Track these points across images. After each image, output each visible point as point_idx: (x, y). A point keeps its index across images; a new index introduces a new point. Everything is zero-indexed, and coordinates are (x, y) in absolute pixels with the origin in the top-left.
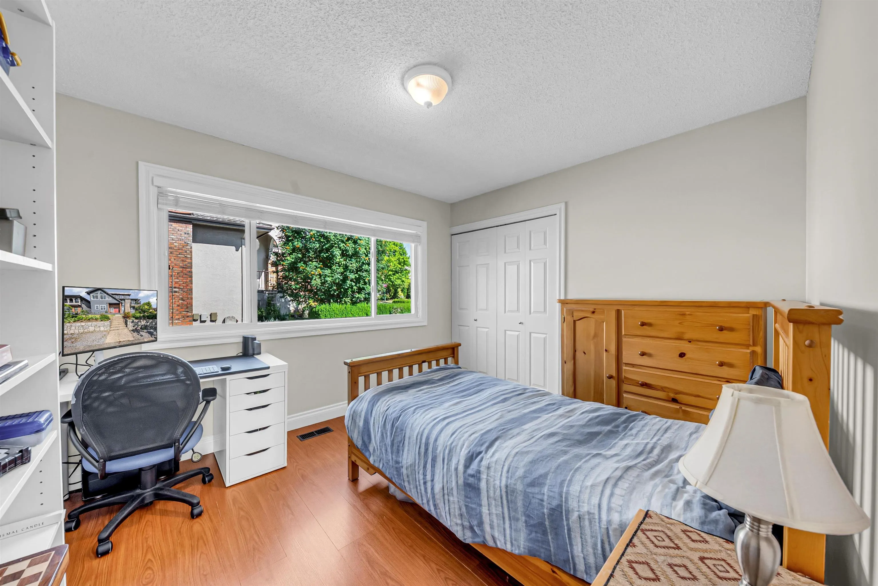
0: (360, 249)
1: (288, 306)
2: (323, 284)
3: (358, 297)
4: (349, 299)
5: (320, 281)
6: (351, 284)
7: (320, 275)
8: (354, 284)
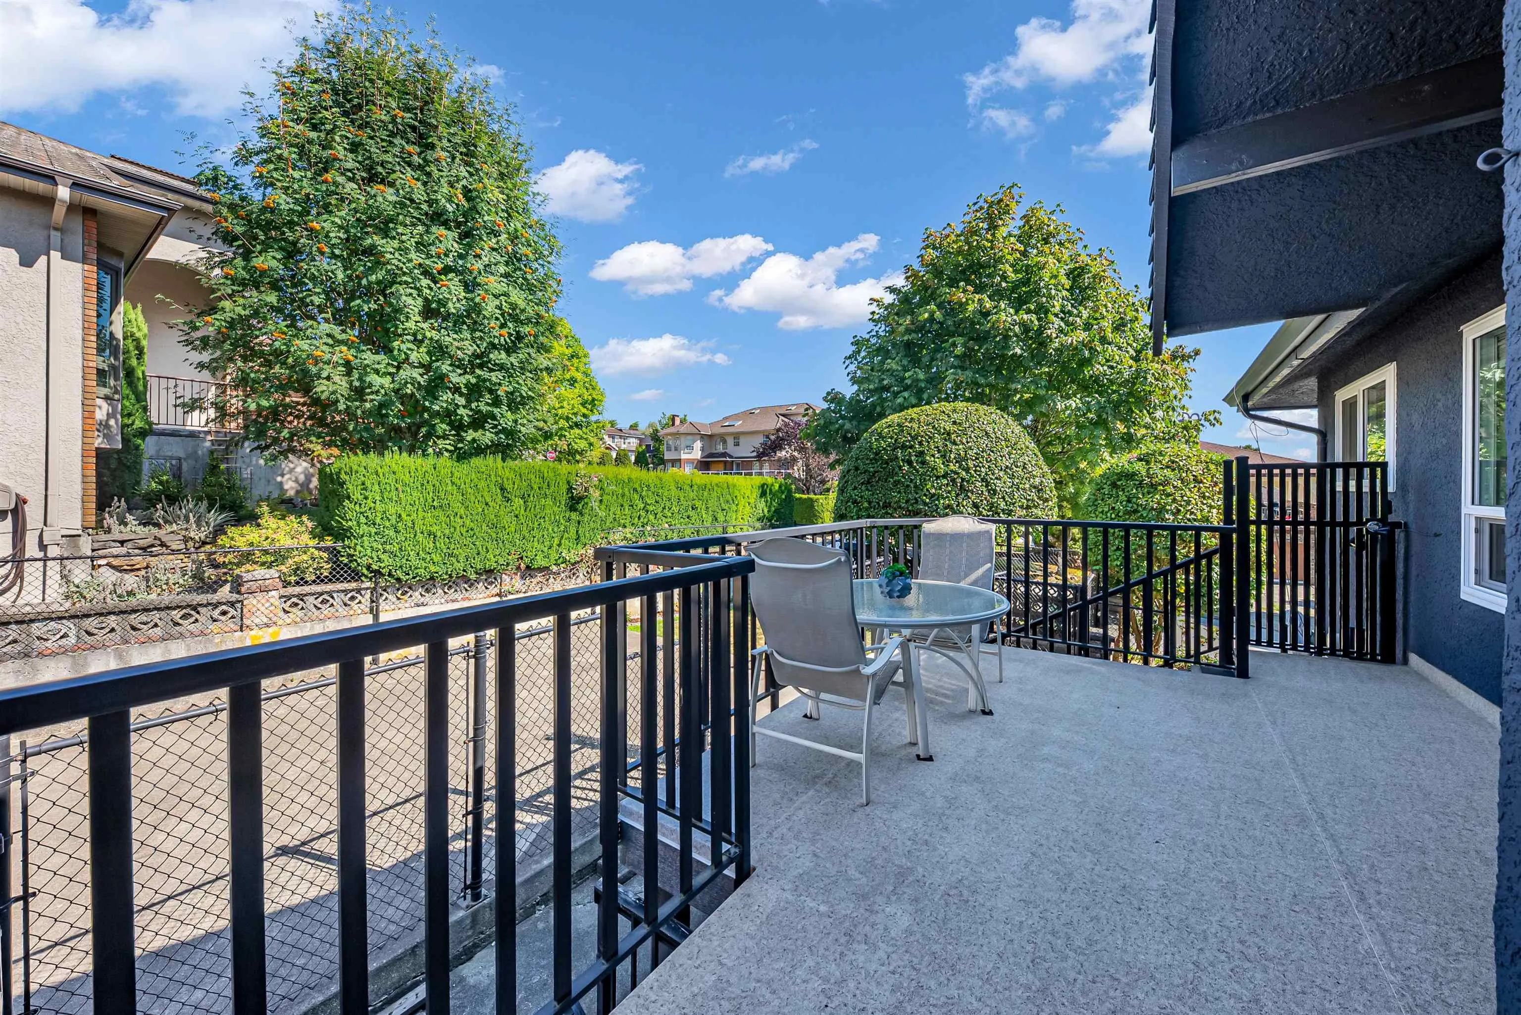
0: (483, 299)
1: (279, 479)
2: (359, 393)
3: (474, 440)
4: (448, 442)
5: (344, 384)
6: (452, 400)
7: (347, 364)
8: (462, 401)
